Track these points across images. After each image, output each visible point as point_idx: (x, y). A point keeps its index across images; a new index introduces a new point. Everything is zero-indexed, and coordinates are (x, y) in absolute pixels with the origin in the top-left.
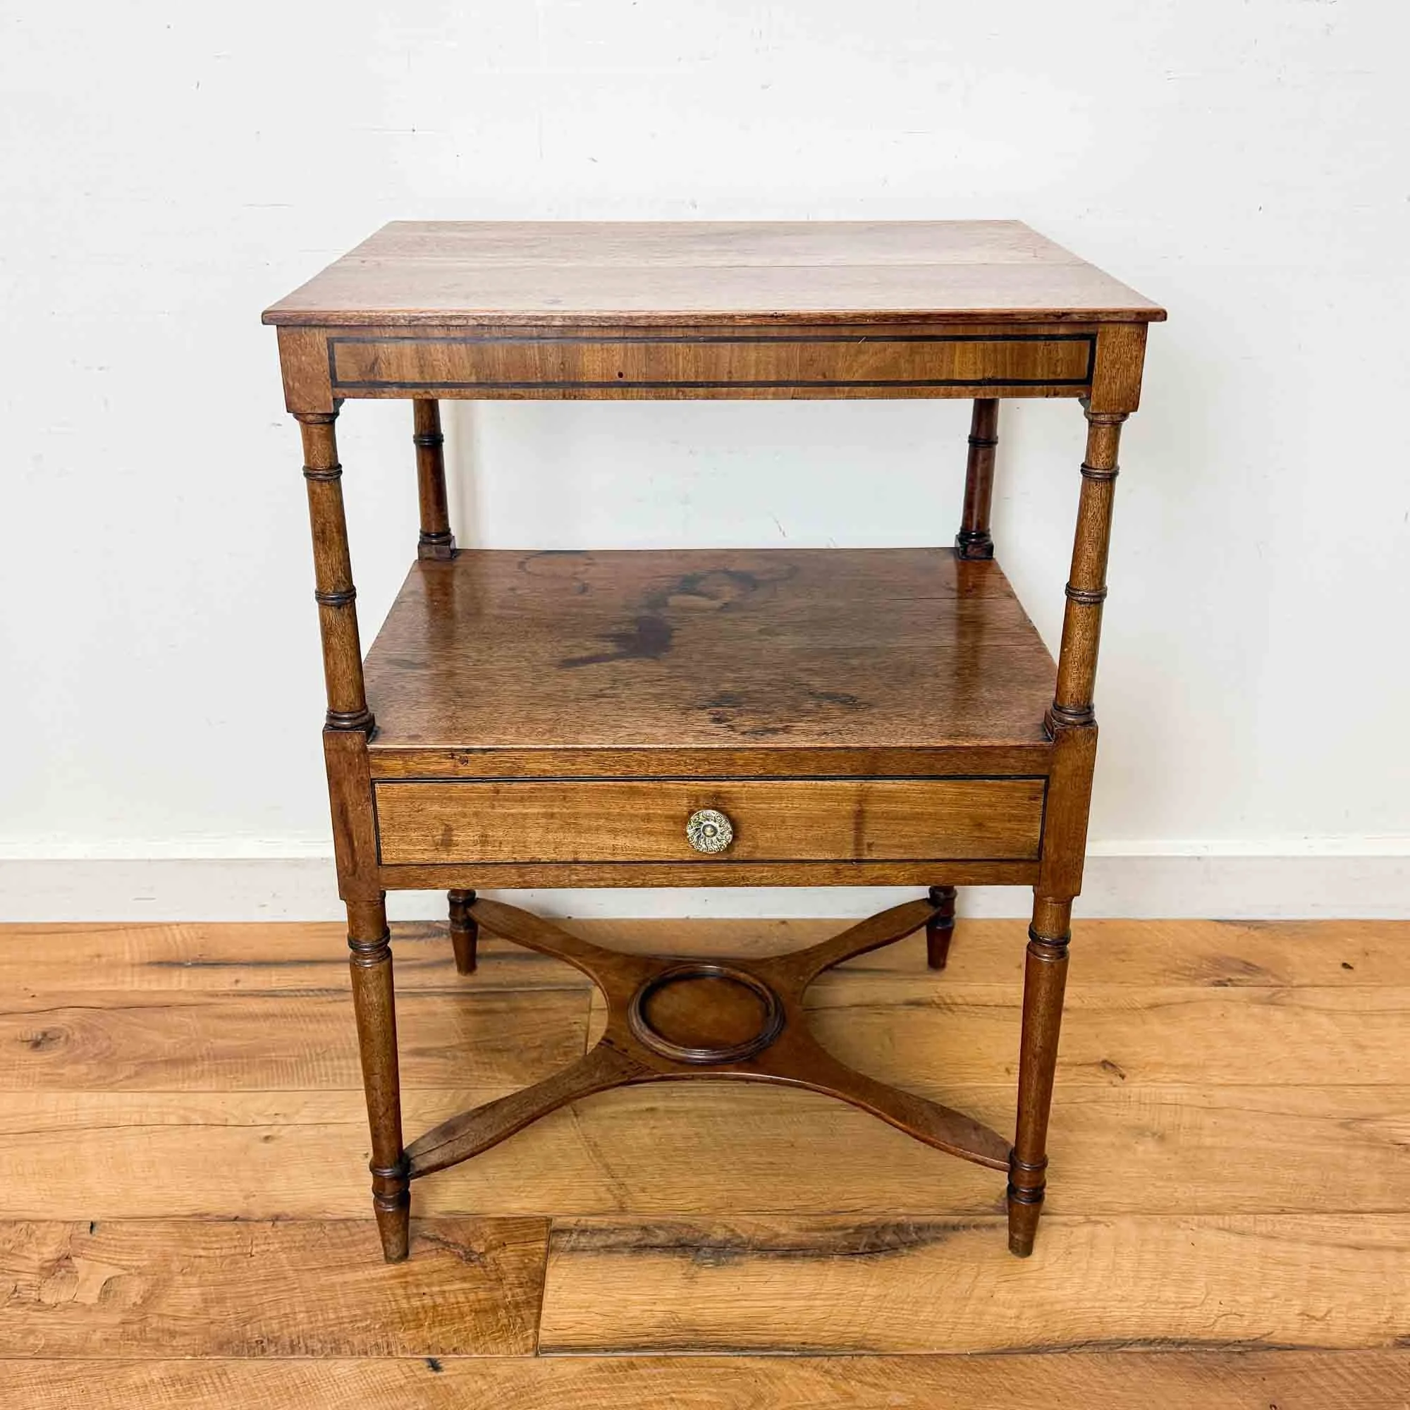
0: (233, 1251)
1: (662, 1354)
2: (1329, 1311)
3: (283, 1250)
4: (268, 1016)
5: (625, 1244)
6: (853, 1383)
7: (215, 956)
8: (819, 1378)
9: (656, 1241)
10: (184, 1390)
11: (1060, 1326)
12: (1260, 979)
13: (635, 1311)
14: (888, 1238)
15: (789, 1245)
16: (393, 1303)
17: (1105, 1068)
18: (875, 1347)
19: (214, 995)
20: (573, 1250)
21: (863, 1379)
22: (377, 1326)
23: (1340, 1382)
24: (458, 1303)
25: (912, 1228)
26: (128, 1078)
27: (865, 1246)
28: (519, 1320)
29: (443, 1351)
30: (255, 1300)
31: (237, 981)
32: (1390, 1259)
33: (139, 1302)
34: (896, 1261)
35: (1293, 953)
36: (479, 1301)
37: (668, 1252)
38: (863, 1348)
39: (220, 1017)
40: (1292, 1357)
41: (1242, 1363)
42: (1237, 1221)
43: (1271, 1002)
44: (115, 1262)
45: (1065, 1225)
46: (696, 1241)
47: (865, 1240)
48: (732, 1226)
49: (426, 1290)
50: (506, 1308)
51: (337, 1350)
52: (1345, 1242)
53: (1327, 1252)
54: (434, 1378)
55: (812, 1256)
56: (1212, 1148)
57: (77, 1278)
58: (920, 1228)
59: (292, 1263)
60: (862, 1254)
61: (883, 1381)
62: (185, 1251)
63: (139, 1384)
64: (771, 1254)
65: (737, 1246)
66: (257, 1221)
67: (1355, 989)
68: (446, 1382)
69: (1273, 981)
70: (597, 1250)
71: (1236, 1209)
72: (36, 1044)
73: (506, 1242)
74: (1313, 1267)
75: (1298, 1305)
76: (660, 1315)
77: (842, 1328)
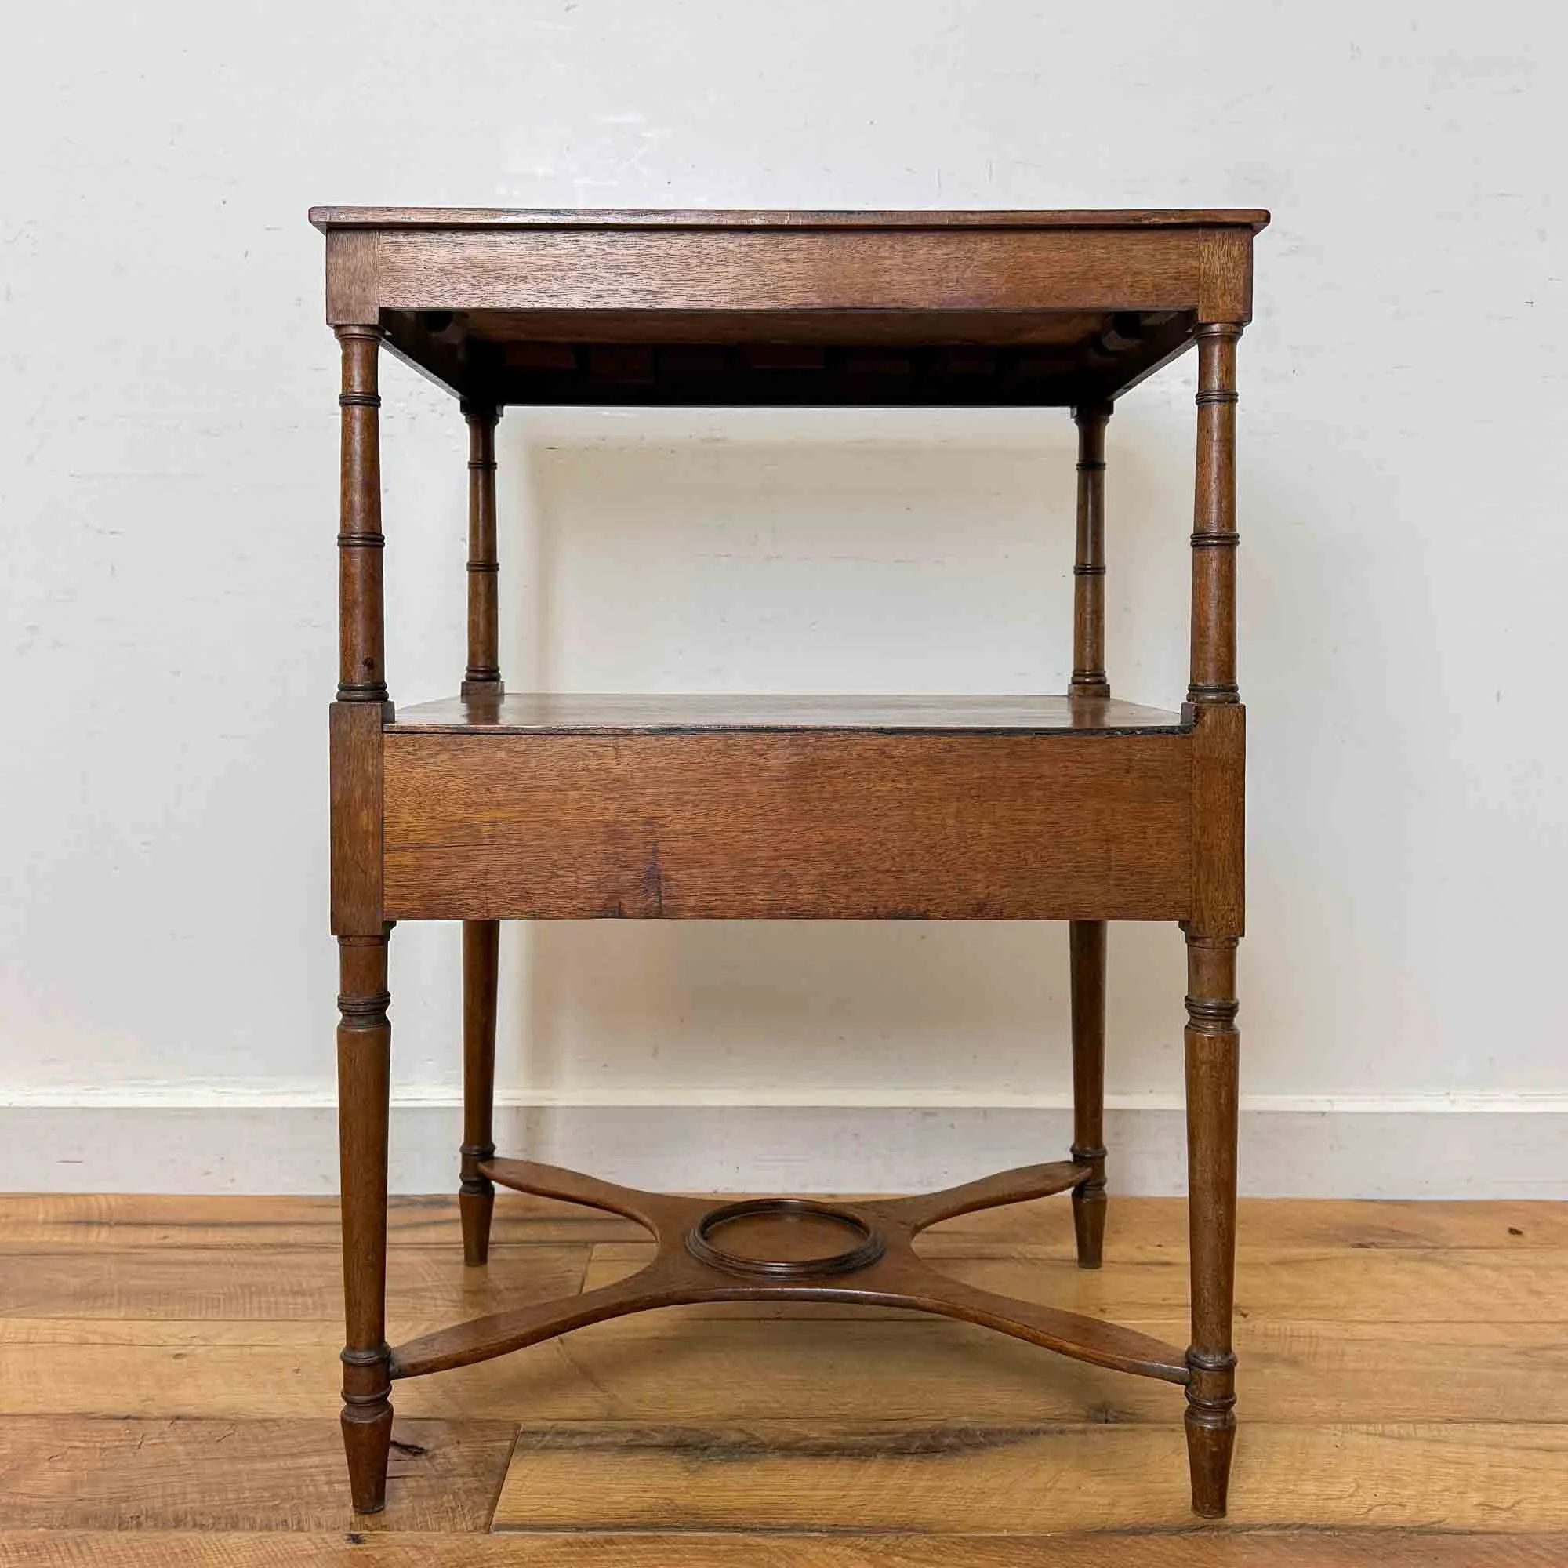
0: (117, 1444)
1: (652, 1533)
2: (1517, 1503)
3: (181, 1443)
4: (196, 1263)
5: (614, 1444)
6: (896, 1559)
7: (140, 1218)
8: (852, 1555)
9: (654, 1442)
10: (30, 1556)
11: (1168, 1512)
12: (1411, 1242)
13: (620, 1497)
14: (948, 1441)
15: (821, 1446)
18: (927, 1529)
19: (138, 1247)
20: (546, 1448)
21: (909, 1555)
22: (287, 1506)
23: (1537, 1561)
25: (978, 1433)
26: (19, 1307)
27: (918, 1448)
28: (469, 1503)
29: (367, 1529)
30: (137, 1483)
31: (165, 1237)
34: (958, 1460)
35: (1446, 1222)
36: (420, 1486)
37: (667, 1449)
38: (912, 1530)
39: (139, 1263)
40: (1472, 1540)
41: (1405, 1544)
42: (1392, 1428)
43: (1424, 1259)
46: (702, 1442)
47: (917, 1444)
48: (750, 1431)
50: (454, 1493)
51: (233, 1525)
52: (1532, 1445)
53: (1510, 1454)
54: (354, 1549)
55: (850, 1455)
56: (1356, 1371)
58: (987, 1433)
59: (188, 1453)
60: (914, 1453)
61: (936, 1557)
62: (58, 1442)
64: (798, 1453)
65: (755, 1446)
66: (153, 1419)
67: (1526, 1250)
68: (368, 1552)
69: (1424, 1243)
70: (576, 1449)
71: (1390, 1419)
73: (461, 1440)
74: (1490, 1466)
75: (1476, 1498)
76: (649, 1500)
77: (885, 1513)
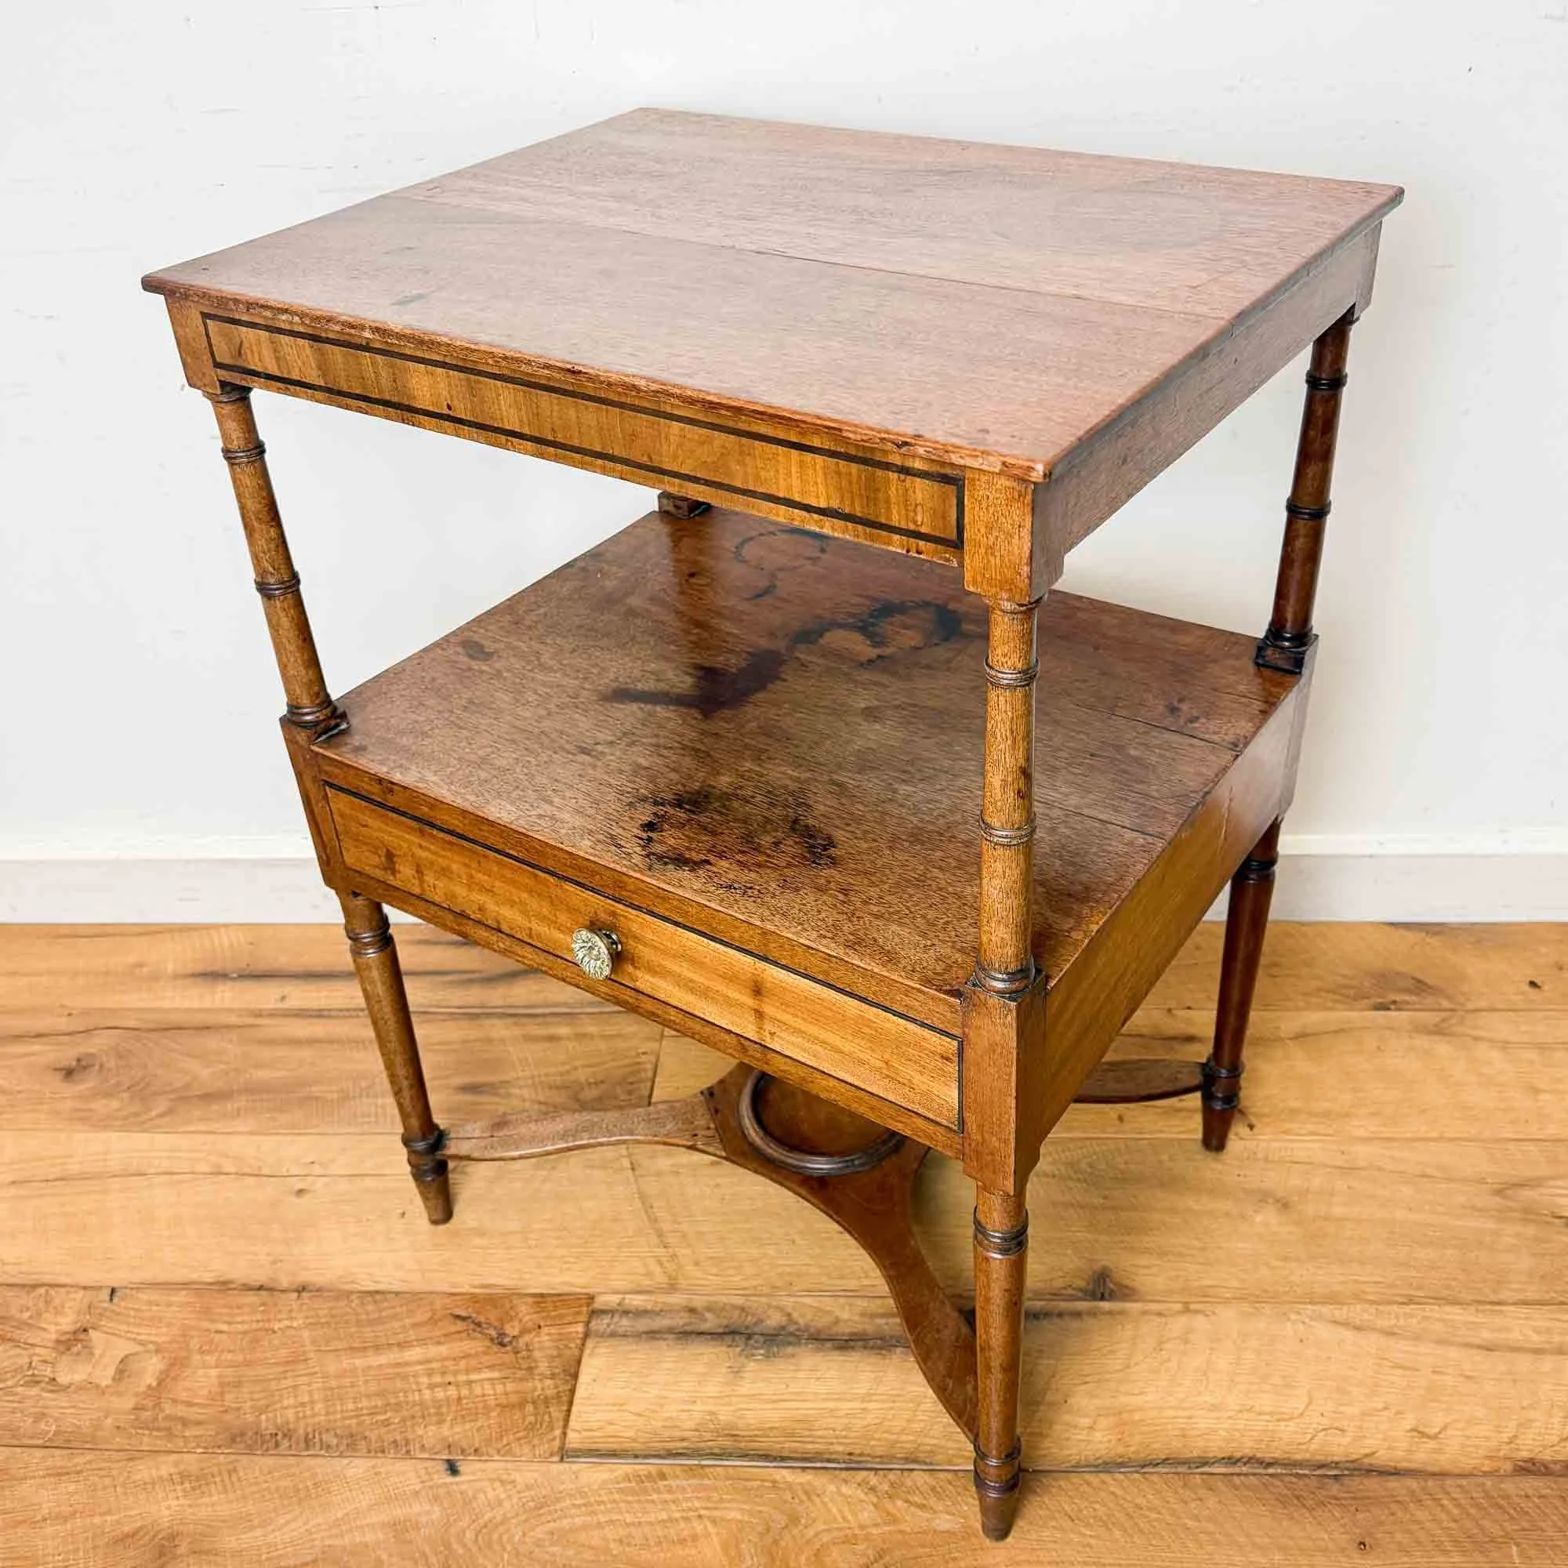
0: (255, 1326)
1: (696, 1462)
2: (1445, 1428)
3: (307, 1326)
4: (311, 1042)
5: (670, 1329)
6: (899, 1503)
7: (262, 966)
8: (862, 1496)
9: (705, 1327)
10: (194, 1489)
11: (1138, 1438)
12: (1430, 1000)
13: (672, 1410)
15: (848, 1334)
16: (417, 1393)
18: (928, 1460)
19: (259, 1014)
20: (613, 1335)
21: (910, 1498)
22: (396, 1421)
23: (1443, 1516)
24: (484, 1395)
26: (161, 1115)
28: (546, 1418)
29: (463, 1452)
30: (273, 1385)
31: (283, 998)
32: (1524, 1363)
33: (154, 1384)
35: (1473, 966)
36: (506, 1394)
37: (715, 1340)
38: (915, 1461)
39: (263, 1042)
40: (1393, 1483)
41: (1335, 1489)
42: (1358, 1313)
43: (1438, 1031)
44: (133, 1336)
45: (1160, 1314)
46: (747, 1327)
48: (789, 1310)
49: (452, 1379)
50: (534, 1403)
51: (352, 1446)
52: (1477, 1341)
53: (1454, 1353)
54: (452, 1484)
55: (872, 1348)
56: (1341, 1220)
57: (92, 1354)
59: (313, 1342)
61: (932, 1502)
62: (205, 1324)
63: (147, 1480)
64: (829, 1345)
65: (792, 1334)
66: (282, 1291)
67: (1540, 1015)
68: (464, 1487)
69: (1445, 1004)
70: (638, 1336)
71: (1358, 1298)
72: (69, 1073)
73: (542, 1324)
74: (1434, 1372)
75: (1409, 1422)
76: (697, 1415)
77: (894, 1437)
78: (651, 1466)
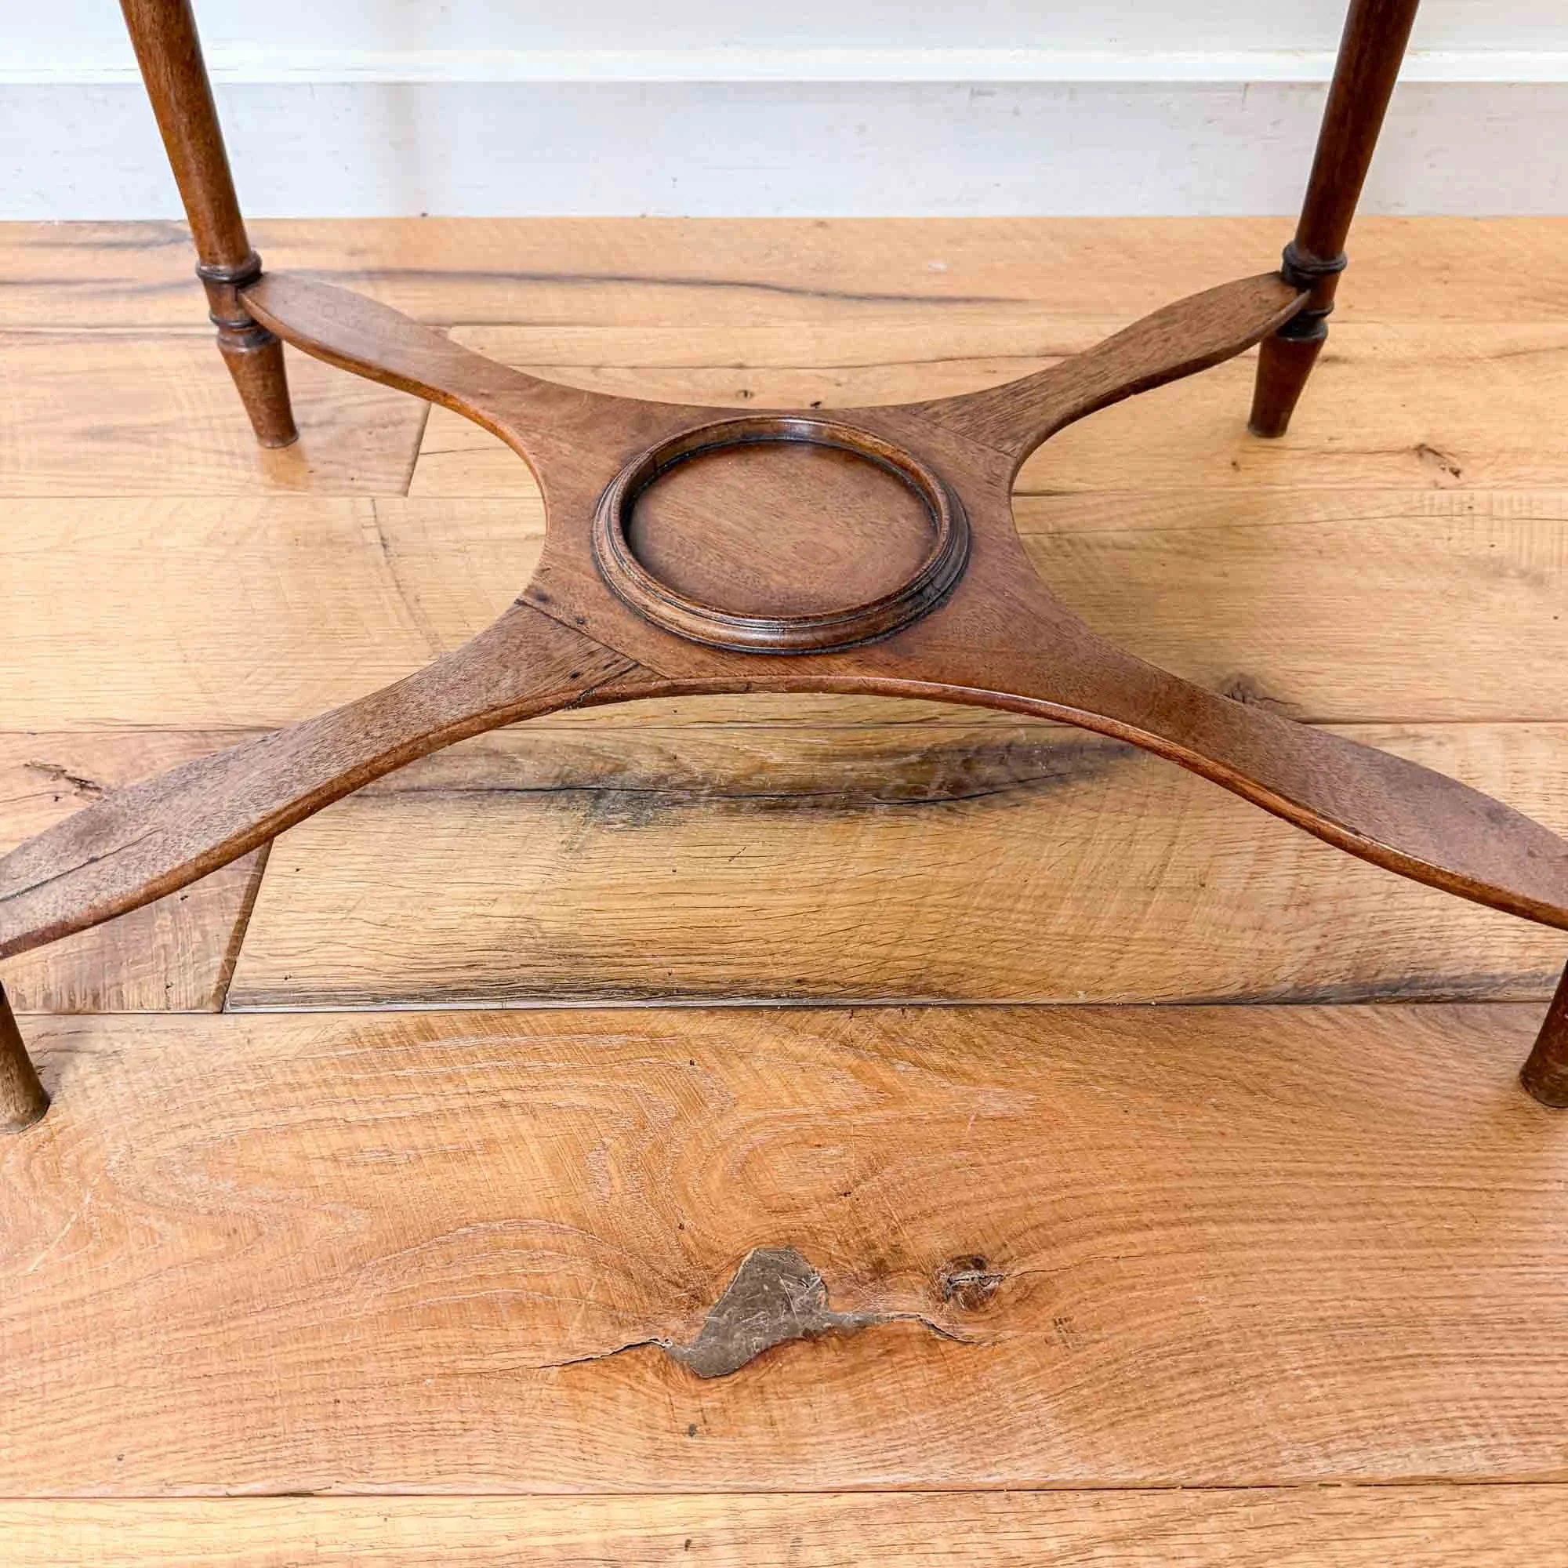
1: (497, 1005)
5: (451, 786)
6: (903, 1066)
8: (828, 1056)
9: (517, 780)
11: (1353, 945)
13: (450, 916)
14: (988, 771)
15: (783, 787)
17: (1421, 455)
18: (950, 989)
25: (1036, 753)
27: (940, 788)
28: (197, 936)
34: (1003, 815)
37: (536, 800)
38: (927, 991)
46: (597, 779)
47: (939, 778)
48: (674, 752)
55: (831, 807)
60: (934, 802)
61: (967, 1063)
64: (749, 803)
65: (679, 787)
76: (502, 924)
77: (884, 950)
78: (409, 1016)
